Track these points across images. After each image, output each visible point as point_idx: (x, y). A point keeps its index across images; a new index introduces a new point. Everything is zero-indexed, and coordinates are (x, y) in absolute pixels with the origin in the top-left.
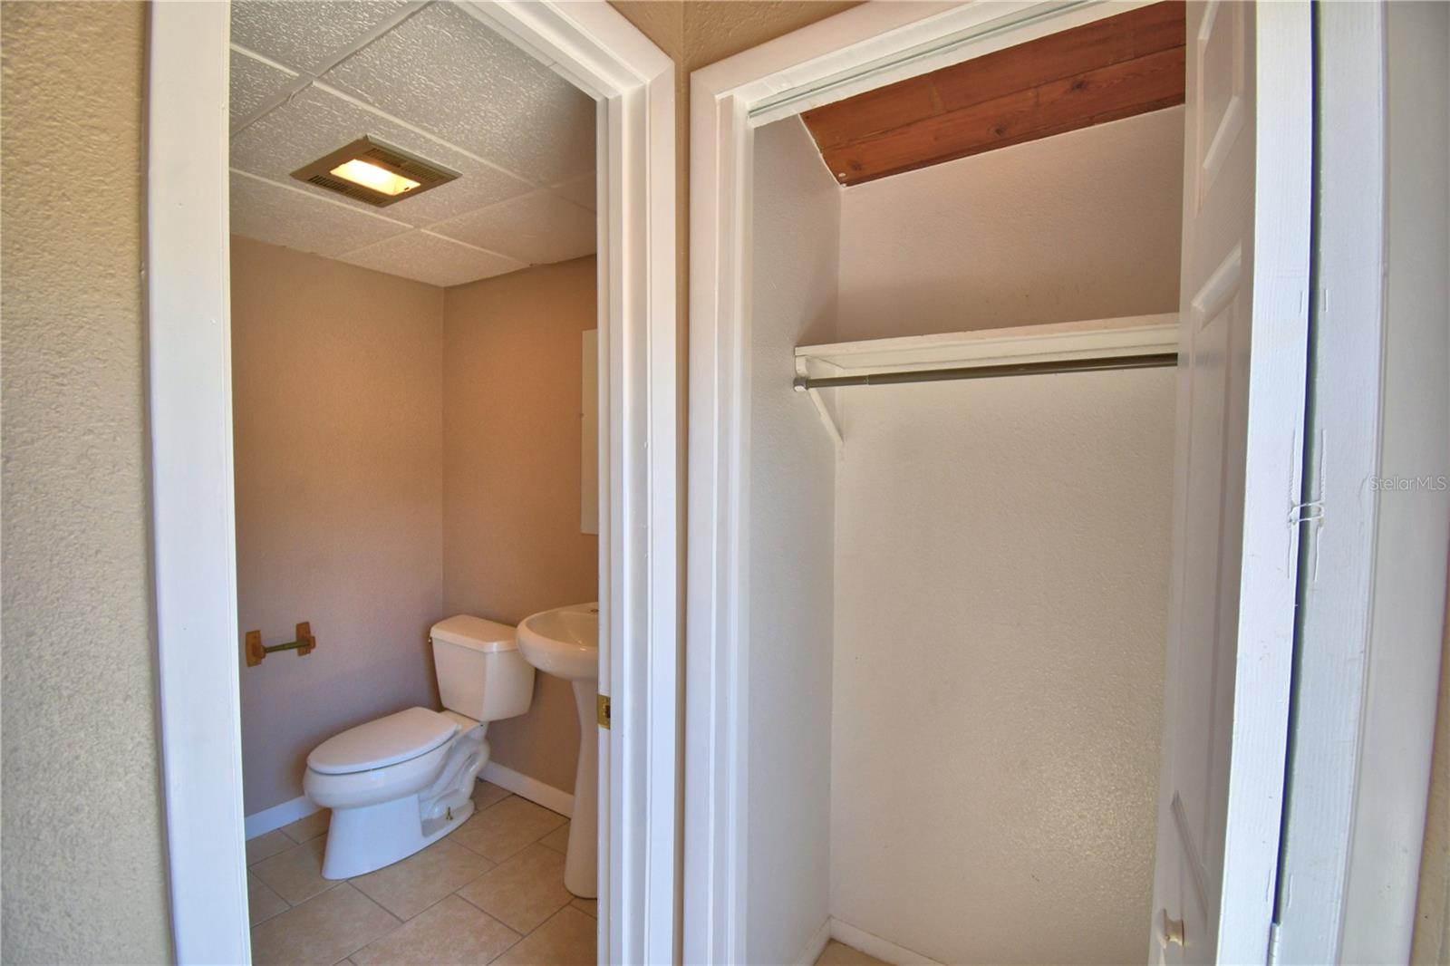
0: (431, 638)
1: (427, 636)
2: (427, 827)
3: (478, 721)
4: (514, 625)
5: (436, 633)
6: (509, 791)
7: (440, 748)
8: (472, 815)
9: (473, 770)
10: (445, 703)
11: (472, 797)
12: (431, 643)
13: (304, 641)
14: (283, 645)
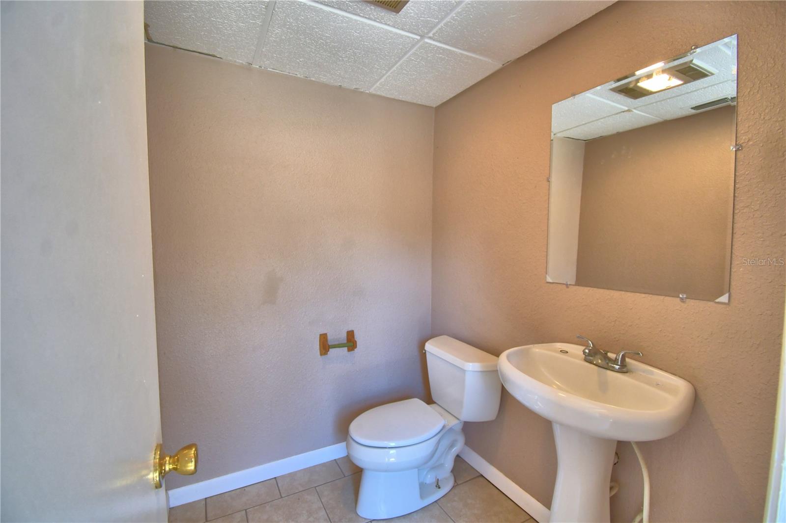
0: (425, 350)
1: (422, 346)
2: (424, 490)
3: (458, 419)
4: (497, 354)
5: (429, 347)
6: (479, 473)
7: (434, 438)
8: (454, 487)
9: (455, 451)
10: (434, 398)
11: (452, 471)
12: (425, 353)
13: (350, 342)
14: (339, 344)
